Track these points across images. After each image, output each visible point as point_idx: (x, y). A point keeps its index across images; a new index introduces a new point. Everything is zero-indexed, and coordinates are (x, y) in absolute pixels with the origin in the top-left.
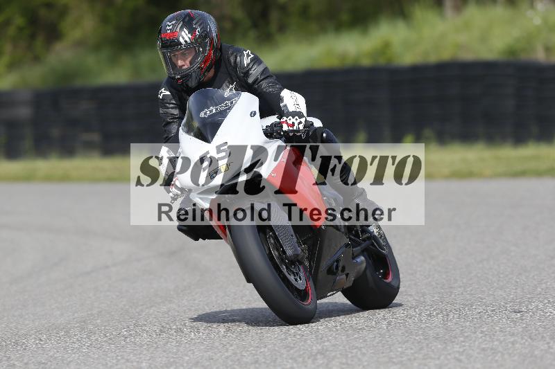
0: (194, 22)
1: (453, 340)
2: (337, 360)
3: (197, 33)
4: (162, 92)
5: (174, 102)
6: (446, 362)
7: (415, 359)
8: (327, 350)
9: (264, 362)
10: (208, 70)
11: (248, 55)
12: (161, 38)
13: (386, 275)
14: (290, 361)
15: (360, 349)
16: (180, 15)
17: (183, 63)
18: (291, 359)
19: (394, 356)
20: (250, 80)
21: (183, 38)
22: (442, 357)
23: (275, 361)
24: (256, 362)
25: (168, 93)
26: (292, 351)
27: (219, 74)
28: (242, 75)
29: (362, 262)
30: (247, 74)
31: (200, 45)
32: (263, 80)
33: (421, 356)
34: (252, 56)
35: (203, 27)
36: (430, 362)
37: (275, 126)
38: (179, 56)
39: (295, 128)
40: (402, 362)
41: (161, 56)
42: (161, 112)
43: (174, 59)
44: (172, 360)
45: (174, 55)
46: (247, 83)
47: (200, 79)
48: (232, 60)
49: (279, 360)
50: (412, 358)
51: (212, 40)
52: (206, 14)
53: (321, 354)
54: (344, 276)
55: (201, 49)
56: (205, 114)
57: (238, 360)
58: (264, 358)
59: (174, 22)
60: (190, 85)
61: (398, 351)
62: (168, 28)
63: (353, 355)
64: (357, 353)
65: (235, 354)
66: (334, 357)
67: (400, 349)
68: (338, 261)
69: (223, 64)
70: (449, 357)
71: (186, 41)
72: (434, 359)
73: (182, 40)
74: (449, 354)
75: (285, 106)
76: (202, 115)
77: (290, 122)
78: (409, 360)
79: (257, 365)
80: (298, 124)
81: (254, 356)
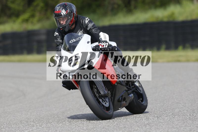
0: (67, 7)
1: (196, 120)
2: (154, 127)
3: (68, 11)
4: (55, 34)
5: (60, 37)
6: (193, 128)
7: (182, 127)
8: (150, 123)
9: (128, 127)
10: (73, 25)
11: (87, 19)
12: (55, 13)
13: (142, 101)
14: (137, 127)
15: (162, 123)
16: (62, 4)
17: (63, 23)
18: (137, 126)
19: (174, 126)
20: (88, 29)
21: (63, 13)
22: (192, 126)
23: (131, 127)
24: (125, 127)
25: (57, 34)
26: (138, 124)
27: (77, 26)
28: (85, 27)
29: (132, 96)
30: (87, 27)
31: (69, 16)
32: (93, 29)
33: (184, 125)
34: (89, 20)
35: (70, 9)
36: (187, 128)
37: (97, 46)
38: (62, 20)
39: (104, 47)
40: (177, 127)
41: (55, 20)
42: (55, 41)
43: (59, 21)
44: (95, 126)
45: (60, 20)
46: (87, 30)
47: (69, 28)
48: (81, 21)
49: (133, 127)
50: (181, 126)
51: (74, 14)
52: (72, 4)
53: (148, 124)
54: (125, 102)
55: (70, 17)
56: (72, 42)
57: (118, 126)
58: (128, 126)
59: (59, 7)
60: (66, 31)
61: (176, 124)
62: (57, 9)
63: (160, 125)
64: (161, 124)
65: (117, 124)
66: (153, 126)
67: (176, 123)
68: (122, 96)
69: (78, 22)
70: (194, 126)
71: (64, 14)
72: (189, 127)
73: (62, 14)
74: (194, 125)
75: (101, 38)
76: (70, 42)
77: (102, 45)
78: (180, 127)
79: (125, 128)
80: (105, 45)
81: (124, 125)
